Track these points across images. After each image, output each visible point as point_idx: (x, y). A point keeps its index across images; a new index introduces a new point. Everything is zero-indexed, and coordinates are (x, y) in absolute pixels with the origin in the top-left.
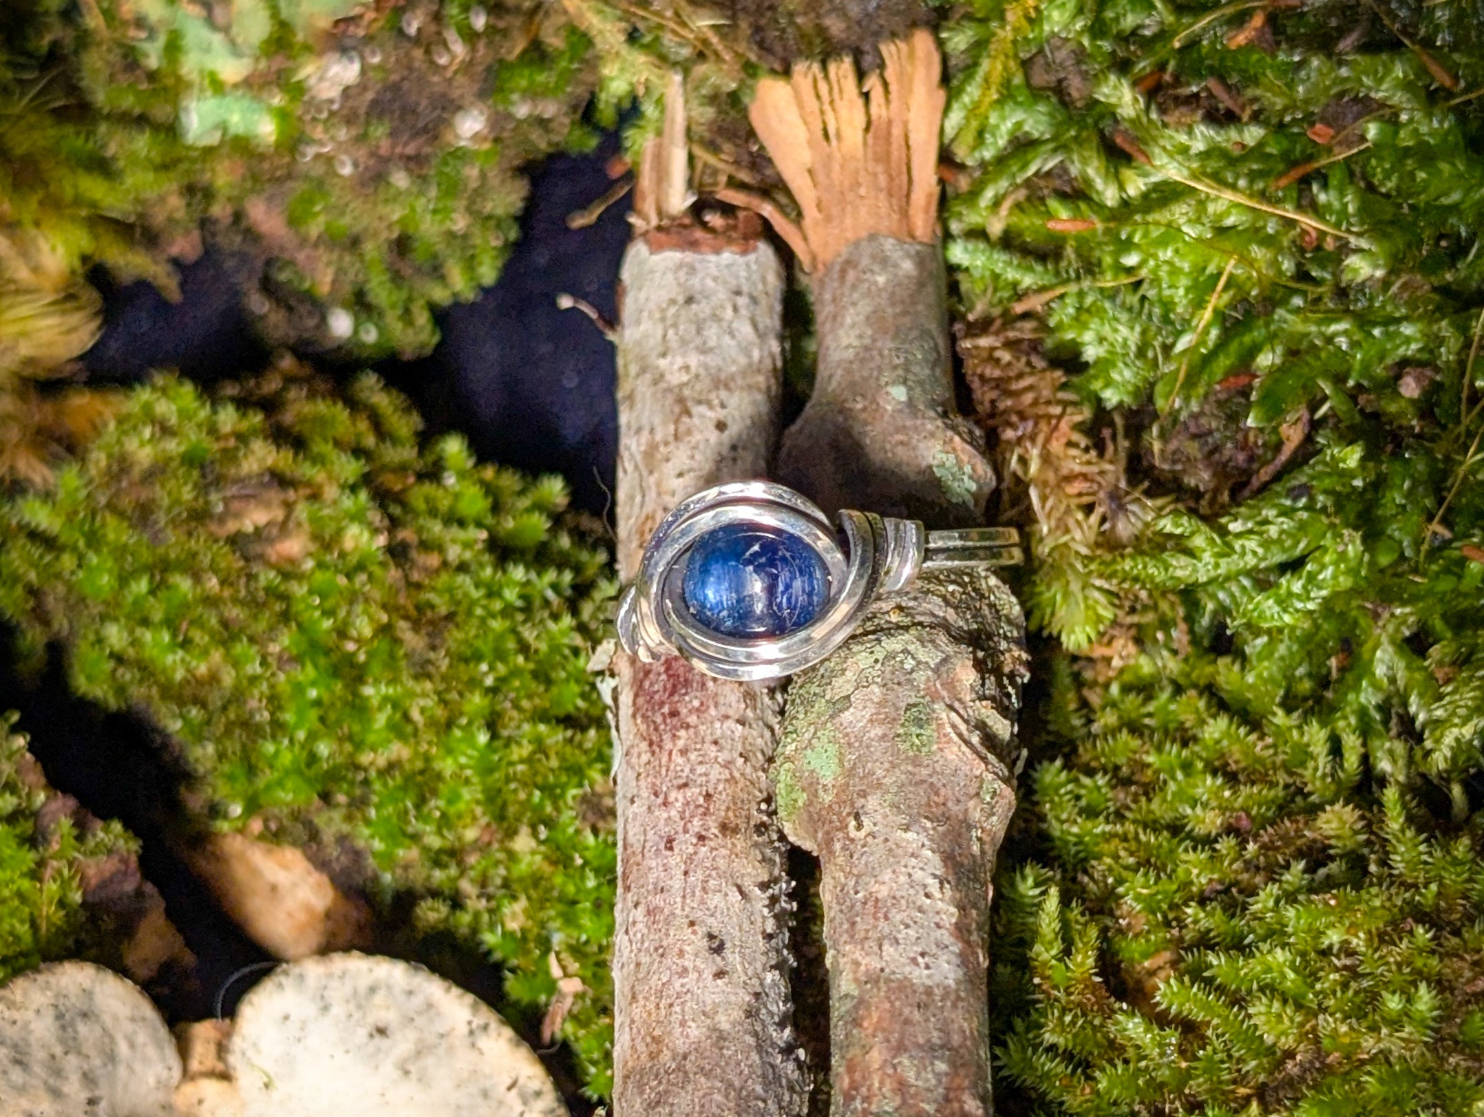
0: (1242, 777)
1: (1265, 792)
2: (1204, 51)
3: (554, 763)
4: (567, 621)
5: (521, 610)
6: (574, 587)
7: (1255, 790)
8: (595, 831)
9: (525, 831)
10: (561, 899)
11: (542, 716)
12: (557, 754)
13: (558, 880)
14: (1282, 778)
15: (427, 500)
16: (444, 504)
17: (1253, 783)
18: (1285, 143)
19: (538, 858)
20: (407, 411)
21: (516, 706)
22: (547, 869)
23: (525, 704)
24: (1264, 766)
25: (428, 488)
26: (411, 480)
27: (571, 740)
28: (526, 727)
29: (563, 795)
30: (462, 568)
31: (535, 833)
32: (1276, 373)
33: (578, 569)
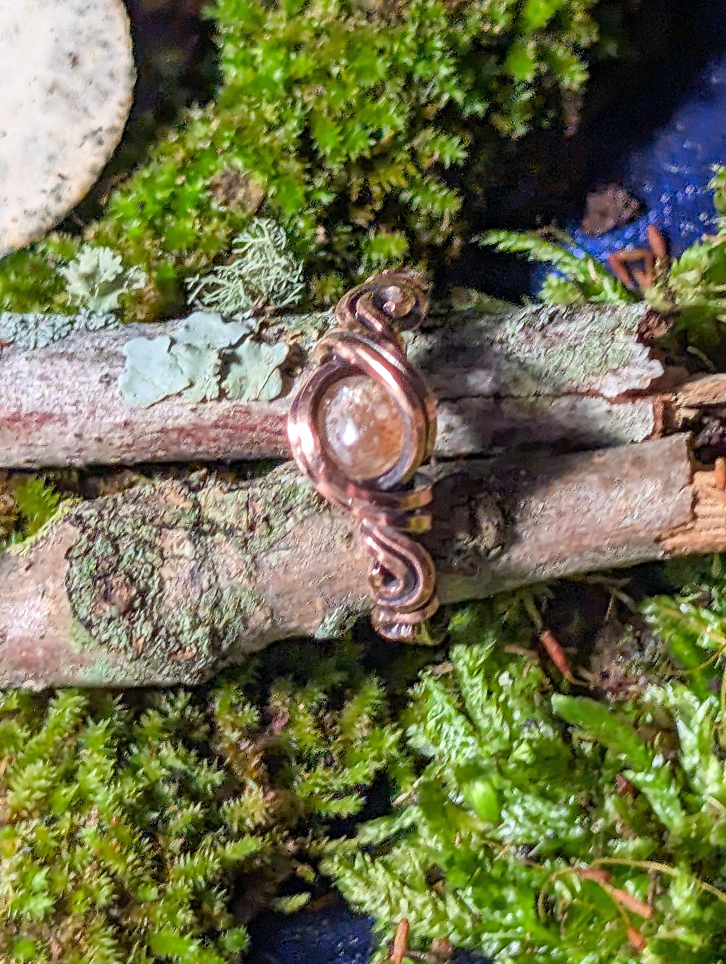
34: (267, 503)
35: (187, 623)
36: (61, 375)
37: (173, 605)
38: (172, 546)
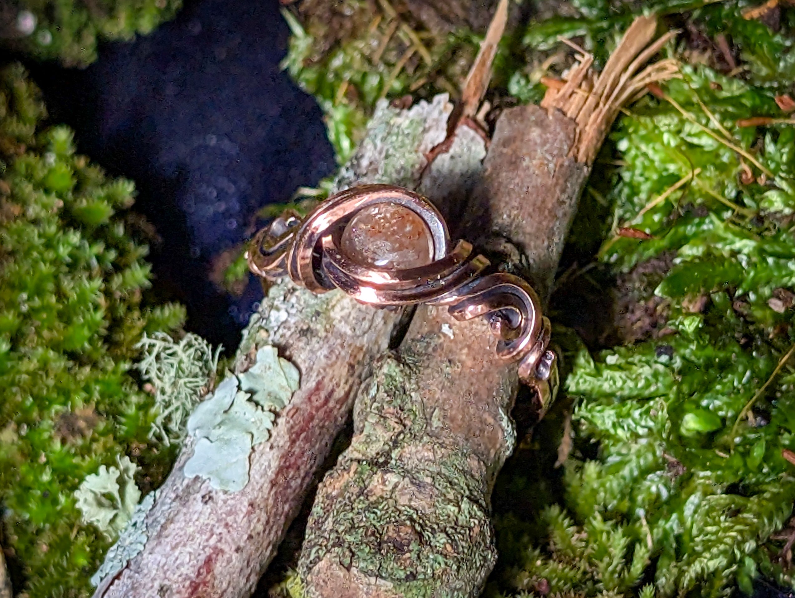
0: (555, 556)
1: (567, 570)
2: (724, 13)
3: (51, 382)
4: (98, 283)
5: (68, 265)
6: (114, 264)
7: (560, 566)
8: (64, 442)
9: (12, 426)
10: (20, 485)
11: (55, 346)
12: (56, 376)
13: (23, 469)
14: (583, 565)
15: (28, 166)
16: (40, 174)
17: (560, 562)
18: (758, 101)
19: (15, 448)
20: (38, 100)
21: (38, 333)
22: (18, 457)
23: (46, 333)
24: (574, 551)
25: (32, 158)
26: (23, 148)
27: (69, 369)
28: (40, 350)
29: (48, 407)
30: (35, 222)
31: (17, 431)
32: (690, 265)
33: (122, 253)
34: (390, 403)
35: (452, 509)
36: (182, 533)
37: (432, 509)
38: (383, 490)
